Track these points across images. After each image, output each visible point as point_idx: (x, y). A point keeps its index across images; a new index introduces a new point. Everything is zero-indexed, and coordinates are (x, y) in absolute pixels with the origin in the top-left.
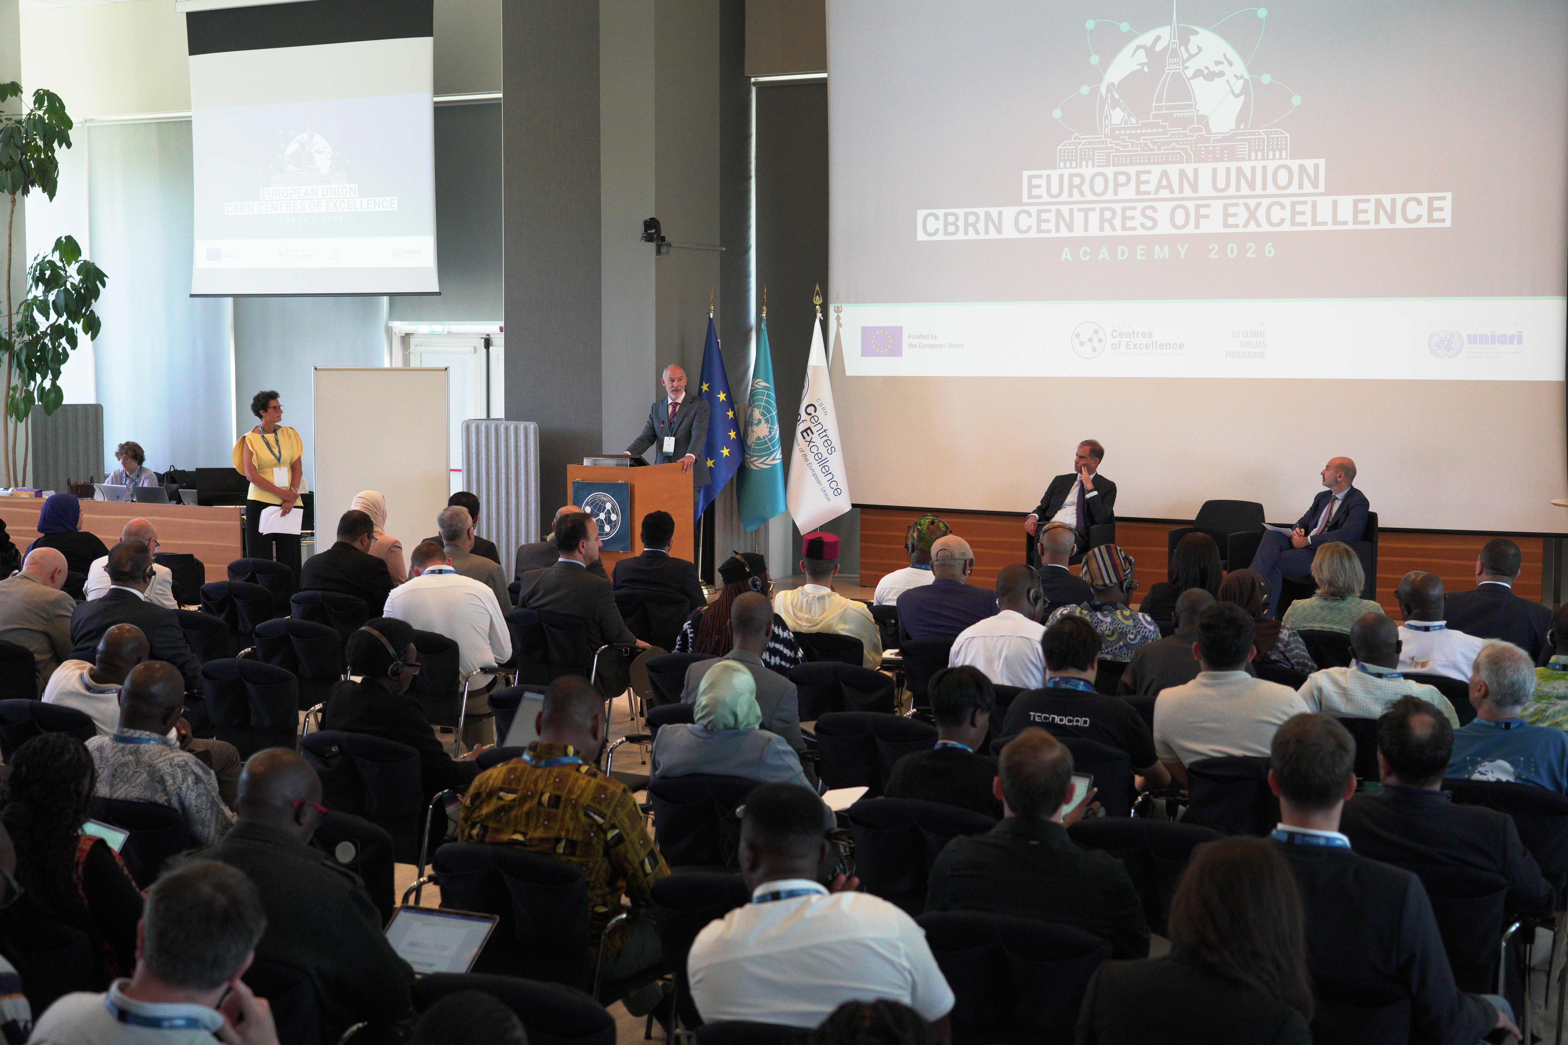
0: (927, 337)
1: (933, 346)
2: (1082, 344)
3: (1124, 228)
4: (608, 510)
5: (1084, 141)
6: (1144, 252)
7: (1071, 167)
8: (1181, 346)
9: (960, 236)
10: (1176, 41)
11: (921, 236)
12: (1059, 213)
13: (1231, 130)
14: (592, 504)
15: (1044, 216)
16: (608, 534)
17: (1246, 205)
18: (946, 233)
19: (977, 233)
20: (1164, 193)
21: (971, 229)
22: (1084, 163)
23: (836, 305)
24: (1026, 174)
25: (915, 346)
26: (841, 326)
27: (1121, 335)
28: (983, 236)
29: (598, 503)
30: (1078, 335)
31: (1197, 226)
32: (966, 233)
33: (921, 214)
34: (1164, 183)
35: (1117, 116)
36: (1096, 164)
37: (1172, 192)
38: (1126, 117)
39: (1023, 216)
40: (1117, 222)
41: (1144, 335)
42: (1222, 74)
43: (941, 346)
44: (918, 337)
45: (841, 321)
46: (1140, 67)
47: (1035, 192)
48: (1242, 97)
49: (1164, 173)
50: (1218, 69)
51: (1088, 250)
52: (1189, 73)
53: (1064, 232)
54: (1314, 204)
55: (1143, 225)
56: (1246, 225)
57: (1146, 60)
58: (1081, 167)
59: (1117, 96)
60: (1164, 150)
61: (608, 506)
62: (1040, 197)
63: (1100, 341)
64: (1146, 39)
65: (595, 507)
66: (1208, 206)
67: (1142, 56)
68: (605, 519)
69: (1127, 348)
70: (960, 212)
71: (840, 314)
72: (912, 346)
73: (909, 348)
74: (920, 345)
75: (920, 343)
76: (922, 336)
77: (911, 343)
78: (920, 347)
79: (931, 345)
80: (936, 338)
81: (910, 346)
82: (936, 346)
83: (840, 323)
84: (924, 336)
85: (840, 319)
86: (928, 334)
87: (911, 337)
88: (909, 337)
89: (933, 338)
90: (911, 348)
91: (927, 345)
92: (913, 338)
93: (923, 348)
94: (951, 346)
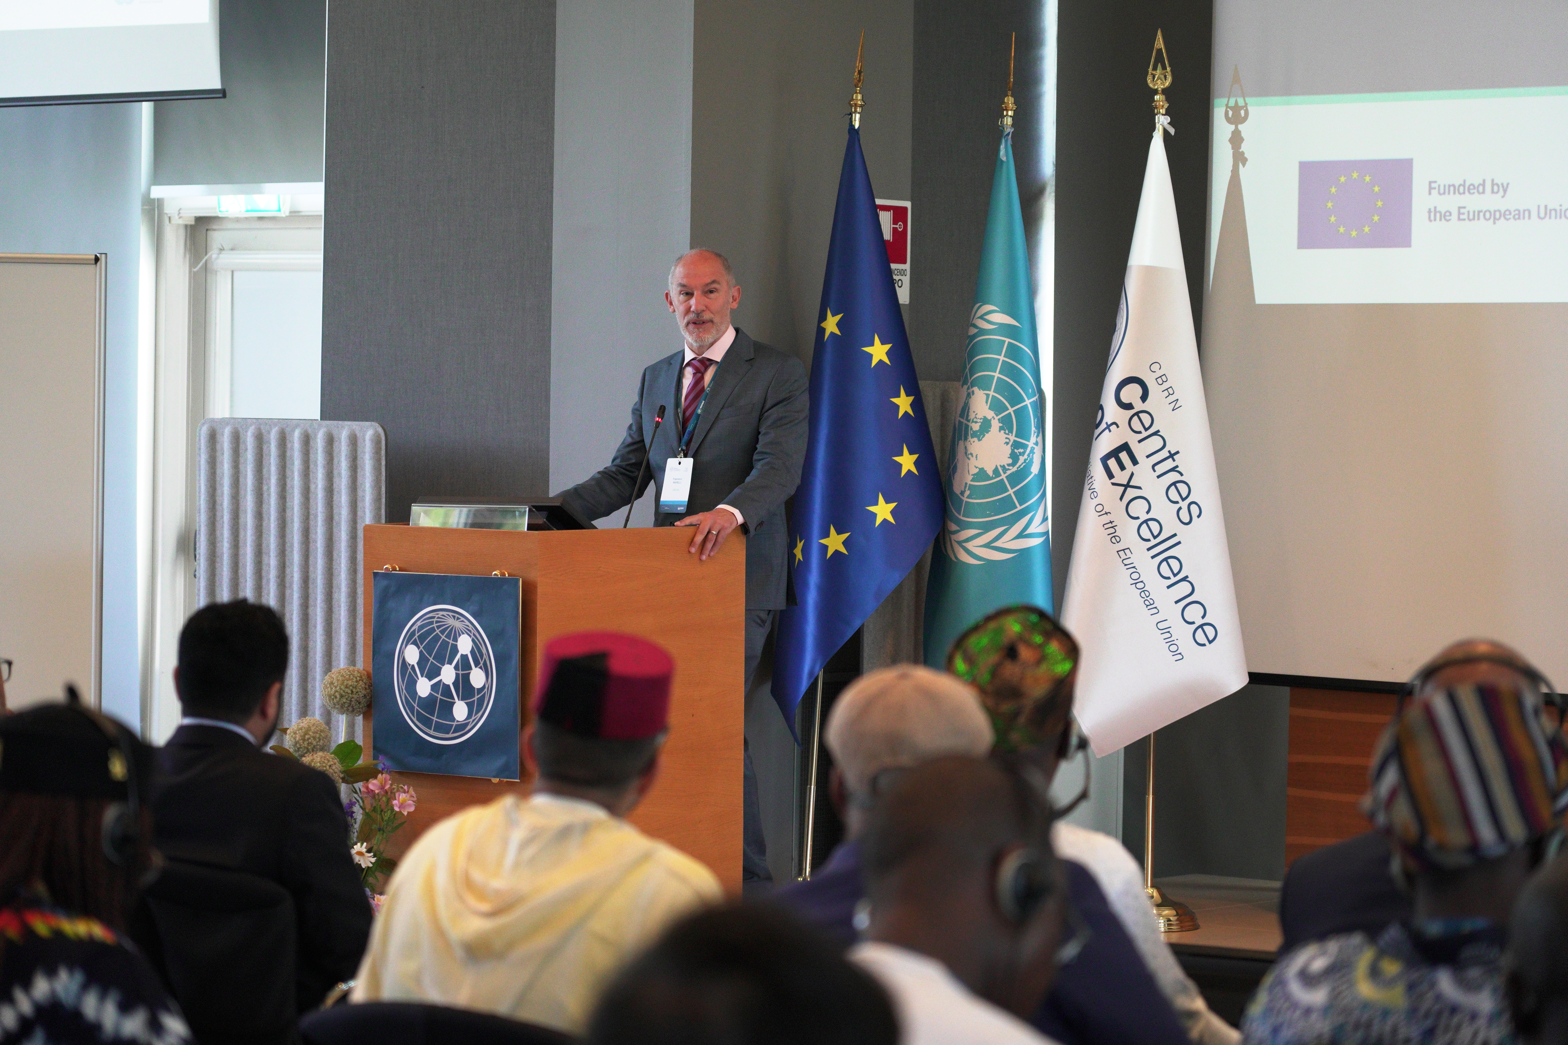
0: (1478, 189)
1: (1495, 216)
4: (464, 657)
14: (422, 638)
16: (462, 727)
23: (1232, 103)
25: (1445, 216)
26: (1244, 161)
29: (437, 638)
43: (1519, 215)
44: (1454, 189)
45: (1244, 148)
61: (465, 645)
65: (429, 648)
68: (456, 683)
71: (1240, 127)
72: (1438, 215)
73: (1430, 221)
74: (1459, 214)
75: (1460, 208)
76: (1464, 186)
77: (1435, 208)
78: (1459, 219)
79: (1490, 212)
80: (1505, 191)
81: (1432, 215)
82: (1505, 215)
83: (1243, 153)
84: (1472, 187)
85: (1242, 140)
86: (1484, 181)
87: (1435, 188)
88: (1431, 188)
89: (1498, 192)
90: (1435, 220)
91: (1479, 212)
92: (1442, 191)
93: (1469, 219)
94: (1546, 214)
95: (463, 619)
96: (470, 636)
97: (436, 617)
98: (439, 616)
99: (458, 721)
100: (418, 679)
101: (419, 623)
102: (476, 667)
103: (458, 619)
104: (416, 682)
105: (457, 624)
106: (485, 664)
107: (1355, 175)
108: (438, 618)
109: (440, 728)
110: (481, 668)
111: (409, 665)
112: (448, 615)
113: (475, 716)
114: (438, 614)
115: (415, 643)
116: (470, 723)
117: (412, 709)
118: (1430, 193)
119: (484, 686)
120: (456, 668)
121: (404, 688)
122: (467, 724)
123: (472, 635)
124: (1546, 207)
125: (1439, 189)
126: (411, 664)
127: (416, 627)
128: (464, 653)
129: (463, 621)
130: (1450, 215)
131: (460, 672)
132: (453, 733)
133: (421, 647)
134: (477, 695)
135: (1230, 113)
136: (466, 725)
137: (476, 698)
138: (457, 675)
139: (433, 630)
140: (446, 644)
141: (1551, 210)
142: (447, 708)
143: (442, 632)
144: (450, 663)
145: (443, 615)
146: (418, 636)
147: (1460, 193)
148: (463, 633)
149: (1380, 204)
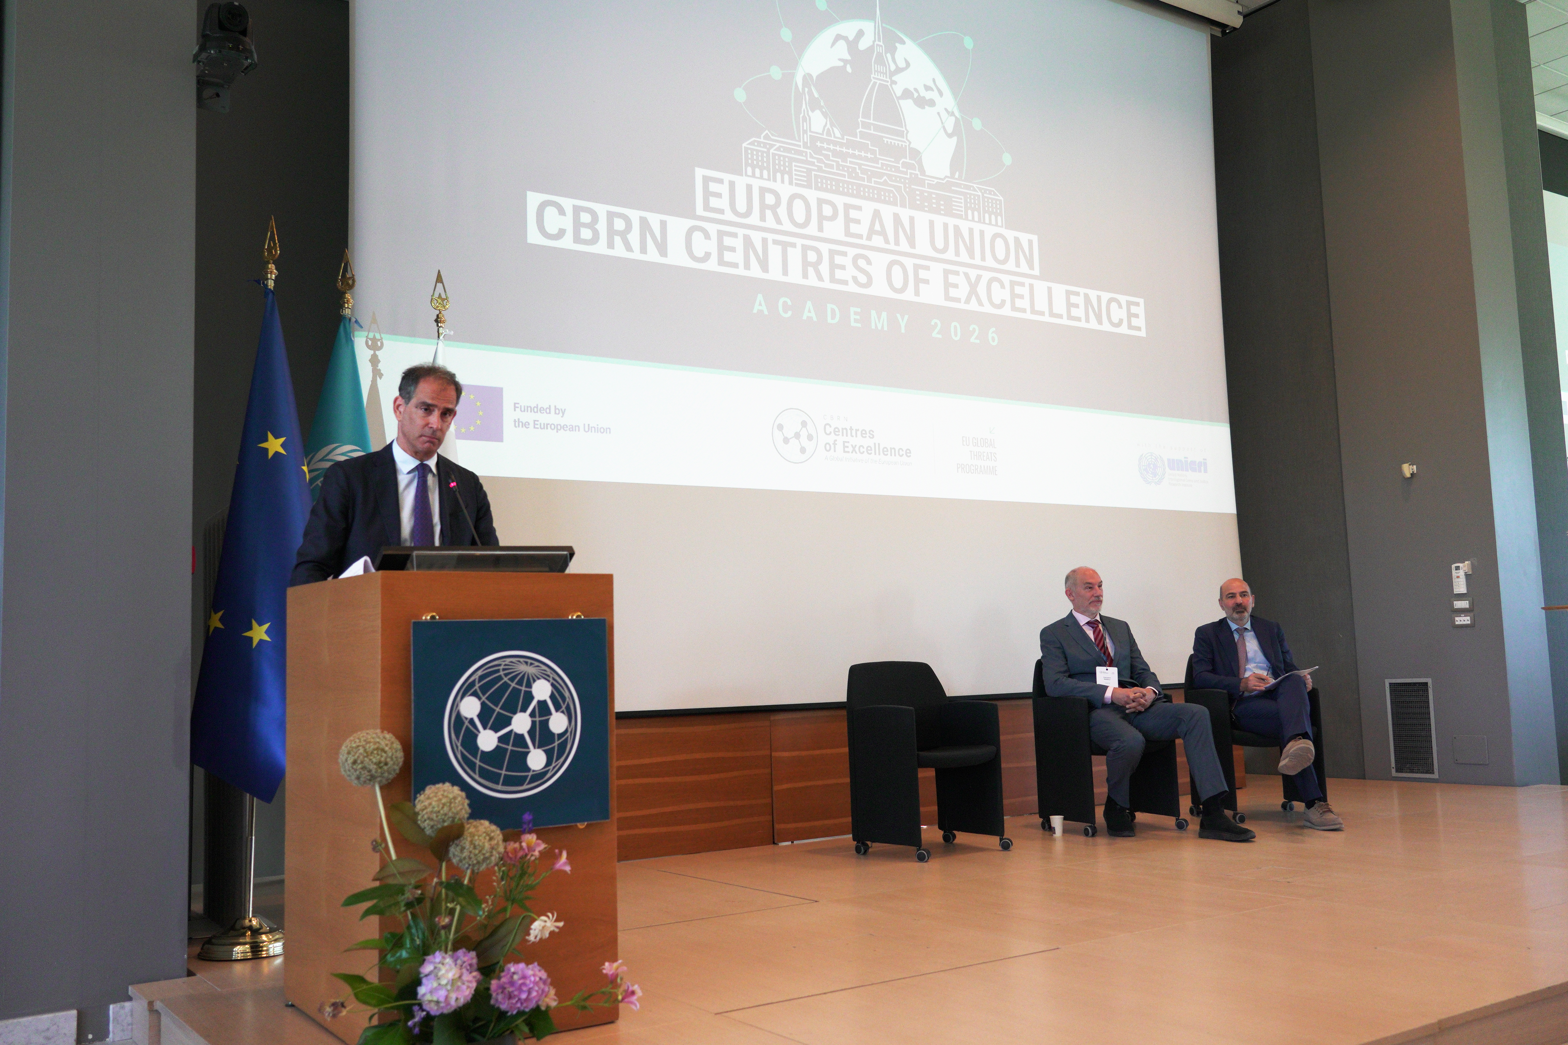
0: (548, 410)
1: (558, 428)
2: (786, 441)
3: (833, 279)
4: (542, 704)
5: (778, 145)
6: (858, 317)
7: (761, 177)
8: (908, 452)
9: (601, 248)
10: (881, 43)
11: (534, 237)
12: (748, 243)
13: (946, 177)
14: (484, 689)
15: (728, 241)
16: (539, 776)
17: (966, 275)
18: (577, 239)
19: (629, 248)
20: (878, 241)
21: (618, 240)
22: (779, 175)
23: (371, 335)
24: (700, 173)
25: (526, 425)
26: (381, 375)
27: (836, 431)
28: (636, 255)
29: (506, 686)
30: (780, 427)
31: (917, 293)
32: (611, 245)
33: (534, 199)
34: (877, 227)
35: (818, 121)
36: (794, 181)
37: (887, 241)
38: (828, 126)
39: (697, 236)
40: (824, 268)
41: (864, 433)
42: (932, 103)
43: (572, 428)
44: (531, 409)
45: (380, 366)
46: (841, 64)
47: (714, 202)
48: (955, 139)
49: (877, 214)
50: (928, 95)
51: (790, 303)
52: (898, 90)
53: (755, 271)
54: (1031, 286)
55: (855, 279)
56: (968, 301)
57: (848, 58)
58: (775, 180)
59: (816, 95)
60: (876, 182)
61: (542, 690)
62: (721, 211)
63: (810, 438)
64: (849, 28)
65: (495, 698)
66: (927, 268)
67: (842, 50)
68: (531, 732)
69: (845, 452)
70: (602, 210)
71: (377, 352)
72: (521, 424)
73: (516, 427)
74: (535, 424)
75: (535, 421)
76: (537, 408)
77: (519, 419)
78: (535, 427)
79: (554, 425)
80: (563, 414)
81: (517, 423)
82: (564, 427)
83: (380, 370)
84: (542, 409)
85: (379, 361)
86: (550, 406)
87: (518, 407)
88: (515, 407)
89: (559, 414)
90: (519, 426)
91: (547, 424)
92: (523, 409)
93: (541, 428)
94: (589, 429)
95: (537, 664)
96: (549, 681)
98: (506, 663)
99: (534, 771)
100: (479, 732)
101: (480, 673)
102: (557, 710)
103: (531, 664)
104: (476, 736)
105: (531, 670)
106: (568, 708)
108: (505, 665)
109: (508, 781)
110: (563, 712)
111: (466, 718)
112: (519, 661)
114: (504, 661)
115: (475, 694)
116: (551, 770)
117: (472, 766)
118: (515, 410)
119: (566, 731)
120: (532, 715)
121: (459, 744)
122: (546, 772)
124: (589, 425)
125: (521, 409)
126: (469, 716)
127: (476, 676)
128: (542, 699)
130: (529, 425)
131: (537, 719)
132: (529, 783)
133: (484, 698)
134: (558, 740)
135: (370, 342)
137: (556, 744)
138: (534, 723)
139: (500, 678)
140: (517, 692)
141: (592, 427)
142: (520, 760)
143: (512, 679)
144: (524, 710)
145: (511, 662)
146: (480, 687)
147: (534, 412)
149: (481, 413)
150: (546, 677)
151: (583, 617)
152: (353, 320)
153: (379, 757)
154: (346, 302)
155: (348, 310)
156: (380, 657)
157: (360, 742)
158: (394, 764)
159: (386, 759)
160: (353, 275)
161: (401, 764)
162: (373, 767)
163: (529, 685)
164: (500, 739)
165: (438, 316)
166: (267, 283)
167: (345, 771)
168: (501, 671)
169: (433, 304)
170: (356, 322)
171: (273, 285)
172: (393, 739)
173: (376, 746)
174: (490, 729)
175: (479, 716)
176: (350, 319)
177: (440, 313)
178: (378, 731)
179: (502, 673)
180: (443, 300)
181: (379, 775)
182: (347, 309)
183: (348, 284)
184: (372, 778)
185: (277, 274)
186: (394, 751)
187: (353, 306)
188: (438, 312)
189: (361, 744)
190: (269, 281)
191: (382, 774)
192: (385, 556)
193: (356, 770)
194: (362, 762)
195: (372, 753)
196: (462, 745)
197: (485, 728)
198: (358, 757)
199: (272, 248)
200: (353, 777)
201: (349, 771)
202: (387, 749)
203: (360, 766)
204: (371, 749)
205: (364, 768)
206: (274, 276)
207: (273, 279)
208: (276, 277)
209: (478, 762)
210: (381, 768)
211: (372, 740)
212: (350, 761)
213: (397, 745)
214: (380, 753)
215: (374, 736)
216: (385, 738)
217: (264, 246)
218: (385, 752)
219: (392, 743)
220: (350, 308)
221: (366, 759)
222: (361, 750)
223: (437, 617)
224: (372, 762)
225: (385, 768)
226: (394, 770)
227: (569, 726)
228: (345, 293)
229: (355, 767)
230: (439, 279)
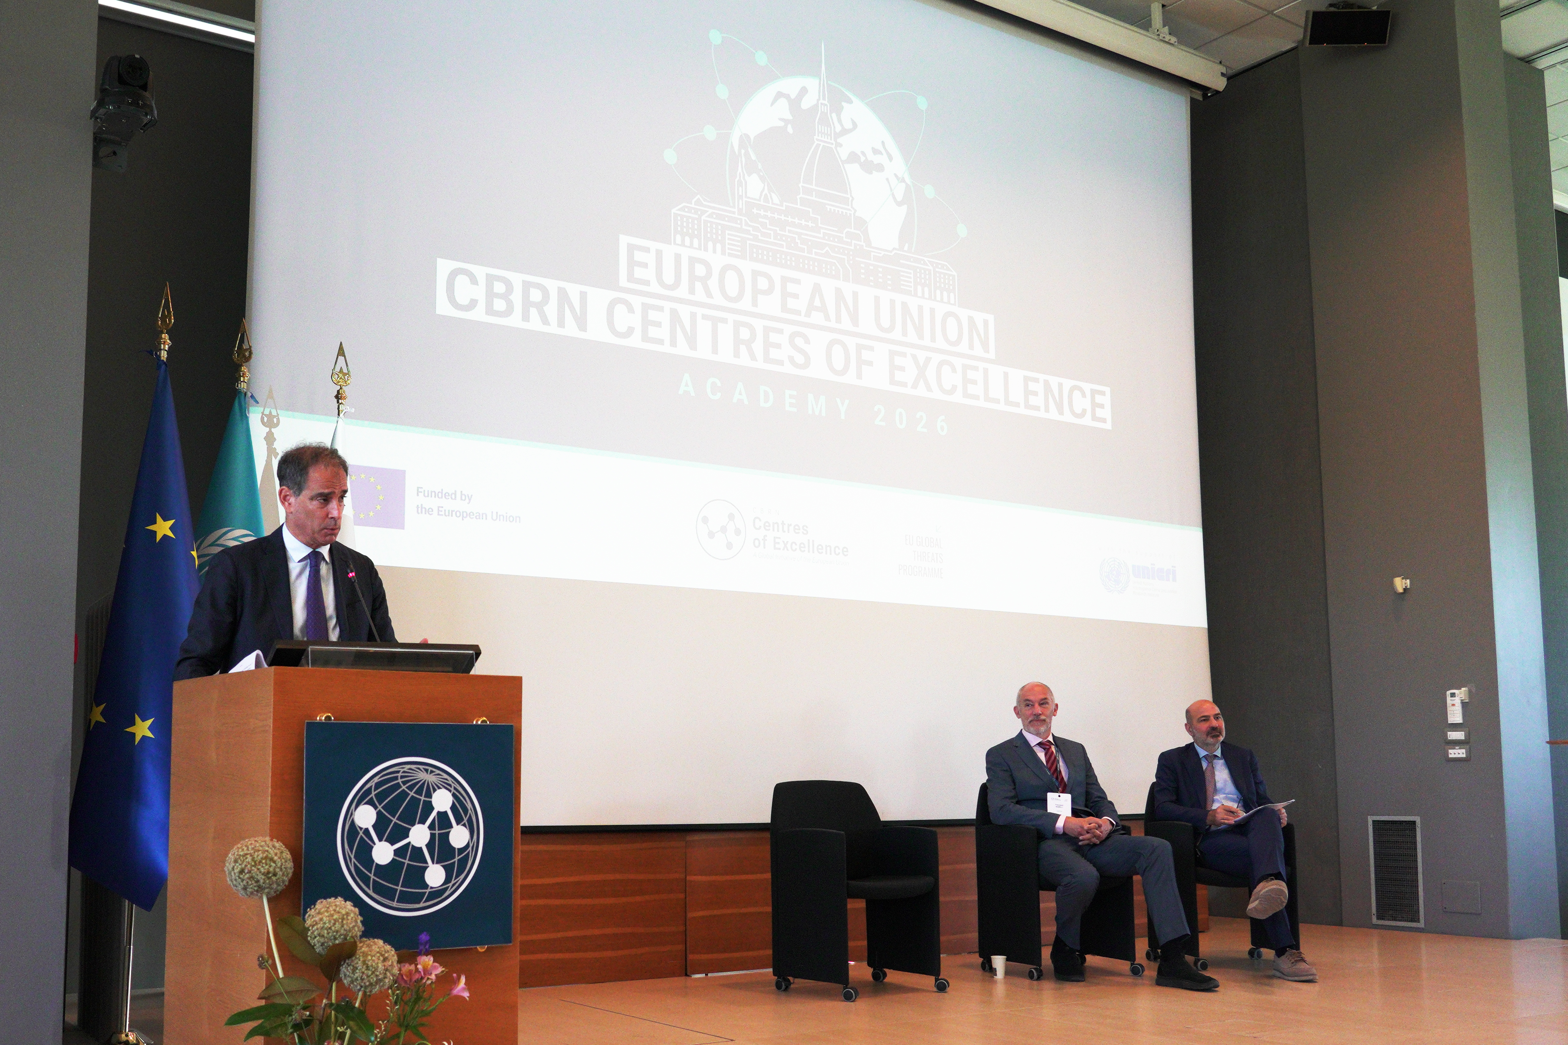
0: (453, 495)
1: (463, 515)
3: (767, 359)
4: (442, 815)
6: (794, 401)
8: (845, 551)
9: (515, 321)
11: (443, 307)
12: (675, 316)
14: (381, 797)
15: (653, 315)
16: (437, 894)
17: (914, 357)
18: (490, 310)
19: (545, 321)
20: (817, 318)
21: (533, 312)
23: (265, 411)
24: (624, 240)
25: (429, 511)
27: (766, 525)
28: (553, 329)
29: (404, 794)
31: (859, 376)
32: (526, 317)
33: (444, 267)
34: (817, 303)
37: (827, 318)
39: (620, 309)
40: (758, 346)
41: (796, 529)
43: (479, 516)
44: (436, 495)
47: (639, 273)
49: (817, 288)
51: (719, 384)
53: (682, 349)
54: (986, 371)
55: (791, 359)
56: (915, 386)
61: (442, 801)
62: (647, 283)
65: (392, 808)
66: (871, 349)
68: (430, 846)
69: (775, 548)
70: (517, 279)
71: (271, 429)
72: (424, 510)
73: (418, 513)
74: (438, 510)
75: (439, 507)
76: (442, 493)
77: (422, 505)
78: (439, 515)
79: (460, 512)
80: (470, 500)
81: (420, 509)
82: (470, 515)
83: (275, 449)
84: (447, 494)
85: (274, 439)
86: (455, 491)
87: (421, 492)
88: (418, 492)
89: (465, 500)
90: (422, 513)
91: (452, 511)
92: (426, 494)
93: (445, 515)
94: (497, 516)
95: (438, 772)
96: (450, 791)
97: (402, 771)
98: (405, 770)
99: (432, 888)
100: (375, 844)
101: (376, 780)
102: (458, 824)
103: (432, 772)
104: (371, 848)
105: (431, 779)
106: (470, 820)
107: (363, 476)
108: (404, 772)
109: (405, 898)
110: (464, 825)
111: (361, 828)
112: (419, 769)
113: (455, 879)
115: (371, 803)
116: (450, 888)
117: (366, 880)
118: (418, 495)
119: (467, 846)
120: (431, 827)
121: (352, 857)
122: (446, 889)
123: (452, 789)
124: (497, 513)
125: (424, 493)
126: (364, 826)
127: (372, 784)
128: (442, 810)
129: (439, 774)
130: (432, 511)
131: (437, 832)
132: (425, 902)
133: (380, 807)
135: (265, 419)
136: (444, 890)
137: (456, 859)
138: (433, 836)
139: (398, 786)
140: (415, 802)
141: (500, 516)
142: (417, 875)
144: (423, 822)
145: (410, 769)
146: (375, 795)
147: (439, 497)
148: (439, 788)
149: (381, 498)
150: (447, 786)
151: (488, 722)
152: (249, 394)
153: (267, 867)
154: (242, 375)
155: (243, 385)
156: (271, 759)
157: (248, 850)
158: (283, 875)
159: (275, 868)
160: (250, 347)
161: (290, 875)
162: (261, 877)
163: (429, 795)
164: (396, 852)
165: (338, 391)
166: (160, 354)
167: (231, 881)
168: (399, 777)
169: (333, 379)
170: (252, 396)
171: (166, 356)
172: (283, 848)
173: (265, 855)
174: (385, 841)
175: (374, 826)
176: (245, 394)
177: (341, 388)
178: (268, 839)
179: (400, 781)
180: (345, 374)
181: (268, 886)
182: (242, 383)
183: (244, 356)
184: (260, 889)
185: (170, 345)
186: (283, 860)
187: (249, 380)
188: (339, 388)
189: (249, 852)
190: (162, 351)
191: (271, 885)
192: (279, 651)
193: (242, 880)
194: (249, 872)
195: (260, 862)
196: (355, 857)
197: (380, 840)
198: (246, 866)
199: (166, 317)
200: (240, 888)
201: (236, 880)
202: (276, 858)
203: (247, 876)
204: (259, 858)
205: (252, 878)
206: (167, 346)
207: (166, 350)
208: (169, 348)
209: (372, 876)
210: (269, 878)
211: (261, 848)
212: (236, 871)
213: (287, 855)
214: (268, 862)
215: (263, 843)
216: (274, 847)
217: (159, 315)
218: (274, 862)
219: (282, 852)
220: (246, 382)
221: (253, 868)
222: (249, 859)
223: (333, 718)
224: (260, 872)
225: (274, 878)
226: (283, 881)
227: (470, 841)
228: (242, 365)
229: (241, 876)
230: (341, 352)
